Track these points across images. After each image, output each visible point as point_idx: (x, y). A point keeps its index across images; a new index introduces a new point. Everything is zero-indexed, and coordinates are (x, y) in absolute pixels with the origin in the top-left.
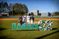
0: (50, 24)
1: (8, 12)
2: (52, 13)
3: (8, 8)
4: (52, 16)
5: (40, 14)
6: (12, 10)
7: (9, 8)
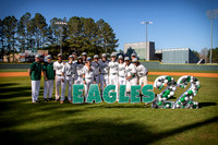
0: (193, 88)
1: (45, 49)
2: (203, 51)
3: (48, 33)
4: (203, 62)
5: (159, 57)
6: (60, 39)
7: (51, 33)
